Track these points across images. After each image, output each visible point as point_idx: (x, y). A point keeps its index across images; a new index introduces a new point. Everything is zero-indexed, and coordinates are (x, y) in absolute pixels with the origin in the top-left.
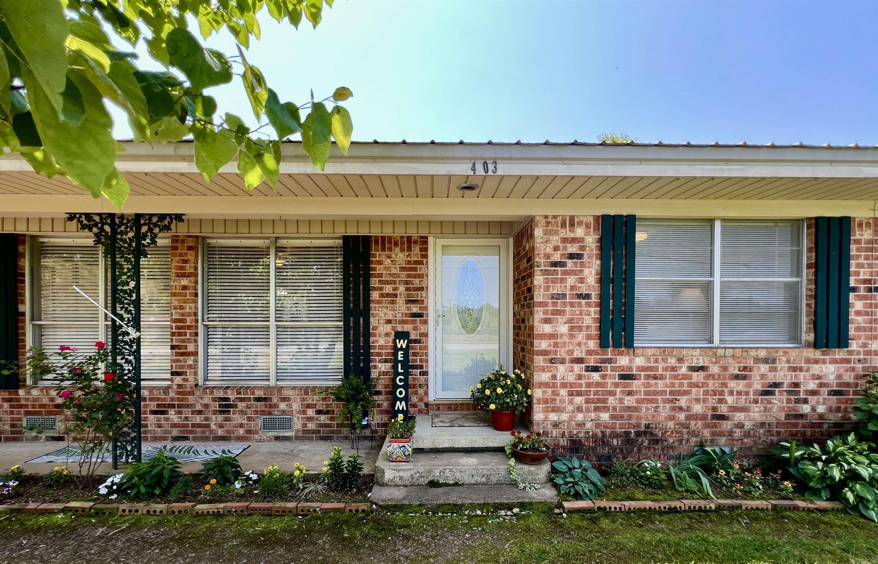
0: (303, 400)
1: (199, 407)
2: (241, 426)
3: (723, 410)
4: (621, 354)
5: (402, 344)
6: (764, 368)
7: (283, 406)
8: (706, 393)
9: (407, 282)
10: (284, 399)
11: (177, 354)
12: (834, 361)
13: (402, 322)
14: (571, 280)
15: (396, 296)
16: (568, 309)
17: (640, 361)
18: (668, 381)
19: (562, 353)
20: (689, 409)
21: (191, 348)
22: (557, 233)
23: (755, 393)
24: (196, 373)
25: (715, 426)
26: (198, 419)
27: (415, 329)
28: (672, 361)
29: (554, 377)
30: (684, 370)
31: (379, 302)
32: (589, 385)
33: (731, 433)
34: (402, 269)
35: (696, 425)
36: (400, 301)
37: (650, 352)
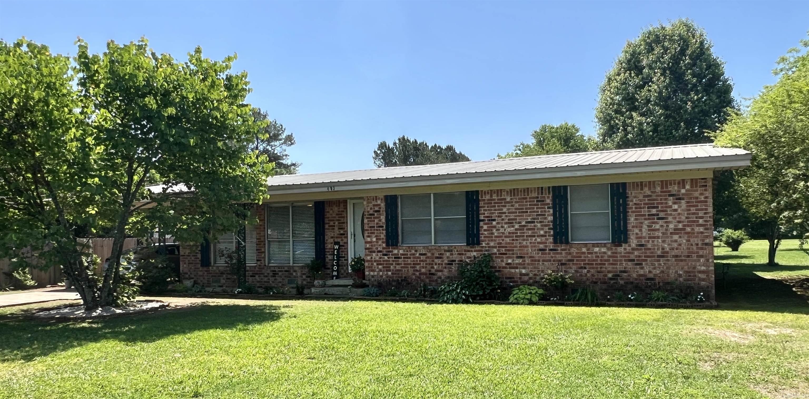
0: (302, 271)
1: (266, 274)
2: (280, 282)
3: (433, 271)
4: (395, 249)
5: (336, 247)
6: (448, 254)
7: (294, 274)
8: (426, 264)
9: (338, 220)
10: (295, 271)
11: (259, 252)
12: (475, 251)
13: (337, 238)
14: (376, 221)
15: (334, 226)
16: (376, 232)
17: (401, 252)
18: (412, 259)
19: (374, 249)
20: (420, 271)
21: (263, 250)
22: (371, 203)
23: (446, 264)
24: (265, 260)
25: (430, 278)
26: (266, 279)
27: (342, 240)
28: (413, 252)
29: (372, 258)
30: (418, 255)
31: (329, 229)
32: (383, 261)
33: (436, 280)
34: (337, 214)
35: (423, 277)
36: (336, 228)
37: (404, 248)
